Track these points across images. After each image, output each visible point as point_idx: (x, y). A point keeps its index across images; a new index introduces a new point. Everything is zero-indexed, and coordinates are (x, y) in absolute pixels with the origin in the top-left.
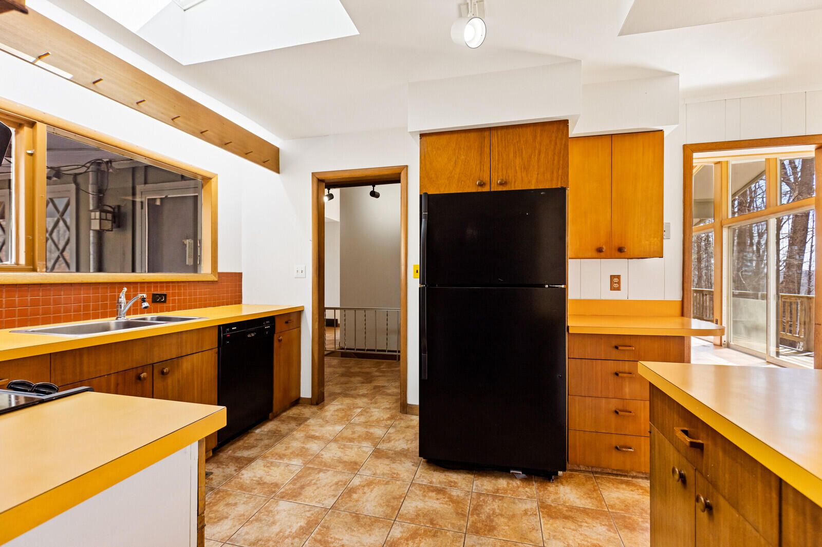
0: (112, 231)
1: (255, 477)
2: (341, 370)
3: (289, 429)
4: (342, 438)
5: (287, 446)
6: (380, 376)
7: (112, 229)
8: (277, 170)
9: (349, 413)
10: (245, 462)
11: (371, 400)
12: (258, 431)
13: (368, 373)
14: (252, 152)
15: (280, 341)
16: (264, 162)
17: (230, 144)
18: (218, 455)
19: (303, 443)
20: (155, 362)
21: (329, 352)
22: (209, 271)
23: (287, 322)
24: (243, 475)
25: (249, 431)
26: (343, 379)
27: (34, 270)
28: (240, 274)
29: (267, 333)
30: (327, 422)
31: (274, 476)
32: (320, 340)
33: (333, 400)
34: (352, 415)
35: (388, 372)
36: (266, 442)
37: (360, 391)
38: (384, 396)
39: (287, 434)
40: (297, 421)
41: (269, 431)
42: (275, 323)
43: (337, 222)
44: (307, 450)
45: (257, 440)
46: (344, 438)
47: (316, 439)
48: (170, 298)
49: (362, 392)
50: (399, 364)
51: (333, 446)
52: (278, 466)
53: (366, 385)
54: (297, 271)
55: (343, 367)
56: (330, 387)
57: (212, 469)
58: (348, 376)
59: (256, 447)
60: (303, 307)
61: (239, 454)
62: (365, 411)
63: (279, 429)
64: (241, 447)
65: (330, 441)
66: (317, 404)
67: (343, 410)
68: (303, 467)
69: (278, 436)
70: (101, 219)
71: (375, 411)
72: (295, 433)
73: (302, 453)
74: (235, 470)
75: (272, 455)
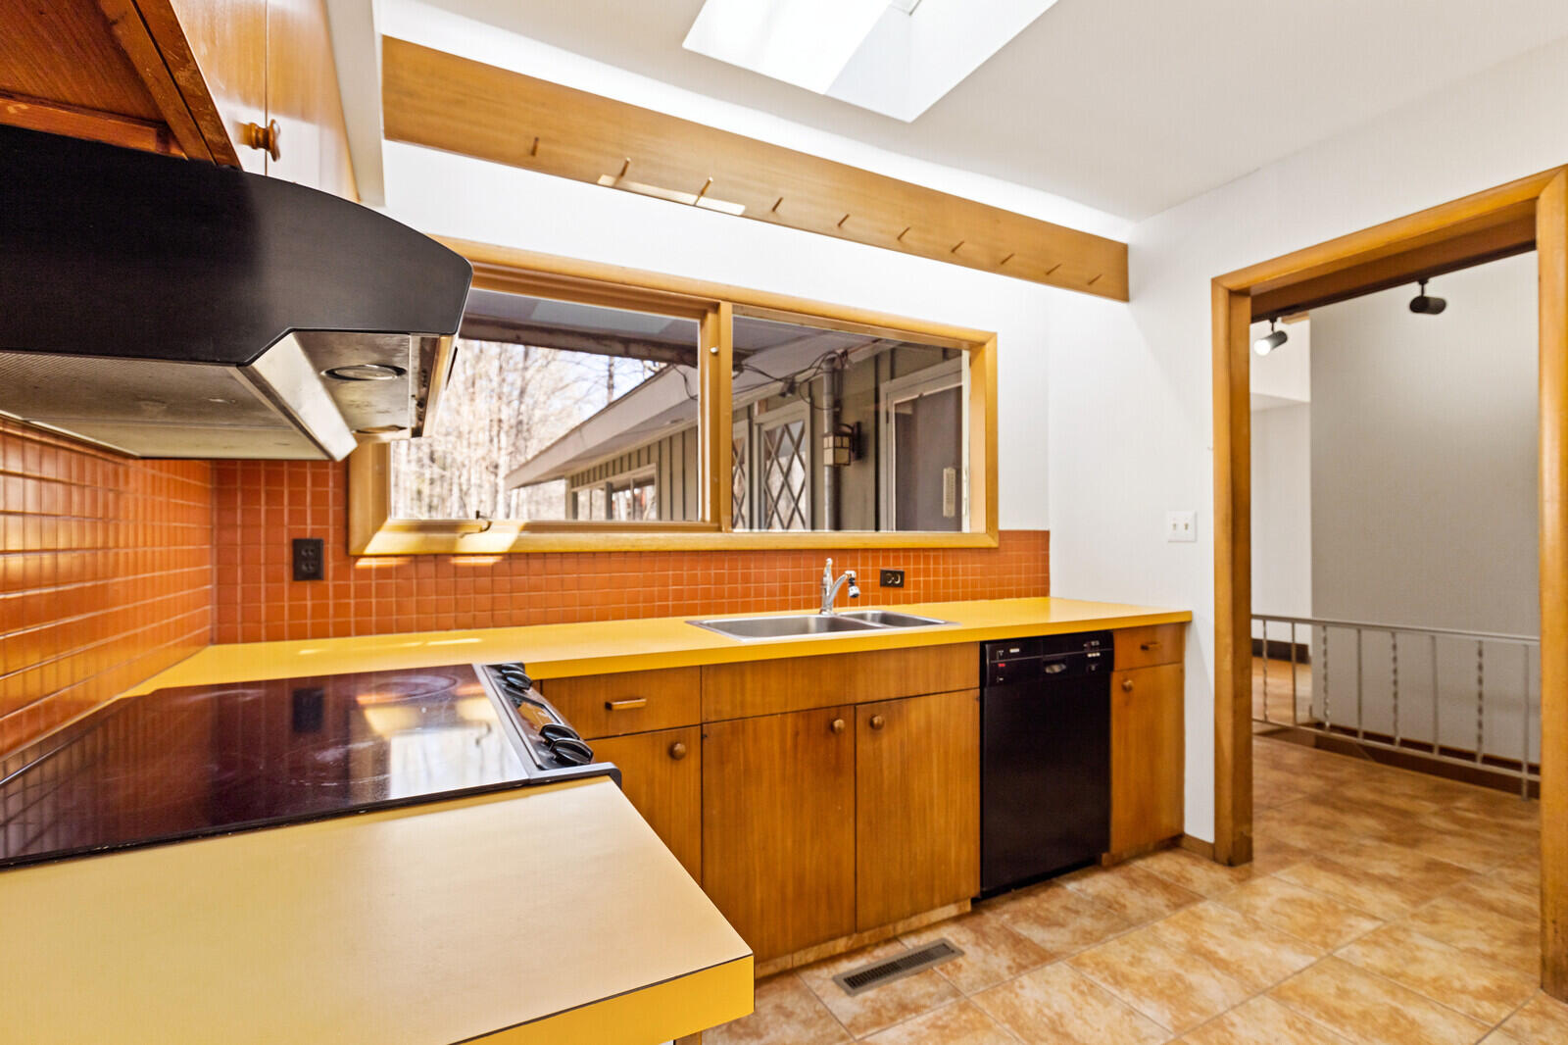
0: (849, 465)
1: (1049, 1007)
2: (1311, 784)
3: (1147, 910)
4: (1303, 997)
5: (1137, 954)
6: (1450, 833)
7: (850, 461)
8: (1124, 296)
9: (1329, 920)
10: (1033, 957)
11: (1415, 904)
12: (1072, 887)
13: (1405, 813)
14: (1059, 266)
15: (1126, 689)
16: (1091, 283)
17: (1011, 259)
18: (981, 914)
19: (1181, 963)
20: (859, 701)
21: (1275, 728)
22: (981, 527)
23: (1144, 648)
24: (1022, 987)
25: (1054, 880)
26: (1317, 812)
27: (719, 529)
28: (1045, 535)
29: (1093, 668)
30: (1257, 926)
31: (1091, 1027)
32: (1237, 699)
33: (1283, 864)
34: (1339, 933)
35: (1484, 826)
36: (1086, 922)
37: (1375, 863)
38: (1468, 907)
39: (1141, 921)
40: (1172, 895)
41: (1098, 897)
42: (1113, 647)
43: (1302, 404)
44: (1189, 988)
45: (1066, 908)
46: (1311, 1001)
47: (1216, 966)
48: (910, 579)
49: (1379, 868)
50: (1537, 808)
51: (1270, 1008)
52: (1107, 1004)
53: (1398, 849)
54: (1175, 525)
55: (1320, 777)
56: (1274, 824)
57: (964, 944)
58: (1334, 807)
59: (1062, 925)
60: (1190, 613)
61: (1024, 929)
62: (1388, 933)
63: (1122, 901)
64: (1031, 914)
65: (1260, 991)
66: (1230, 863)
67: (1311, 906)
68: (1172, 1037)
69: (1115, 917)
70: (835, 447)
71: (1431, 950)
72: (1160, 924)
73: (1174, 993)
74: (1009, 968)
75: (1097, 964)
